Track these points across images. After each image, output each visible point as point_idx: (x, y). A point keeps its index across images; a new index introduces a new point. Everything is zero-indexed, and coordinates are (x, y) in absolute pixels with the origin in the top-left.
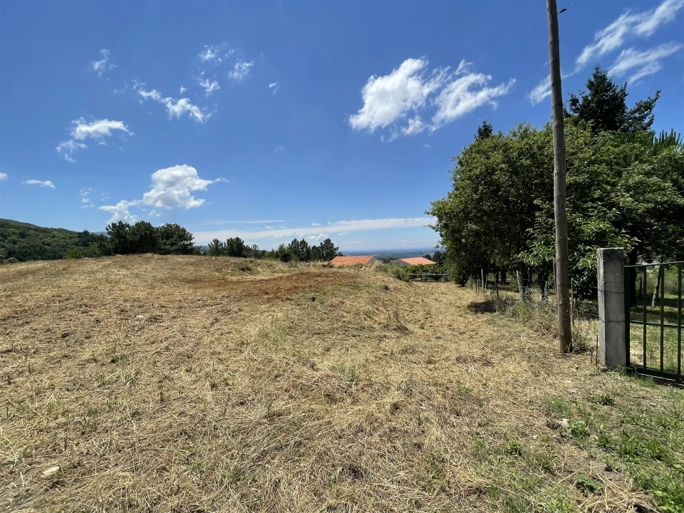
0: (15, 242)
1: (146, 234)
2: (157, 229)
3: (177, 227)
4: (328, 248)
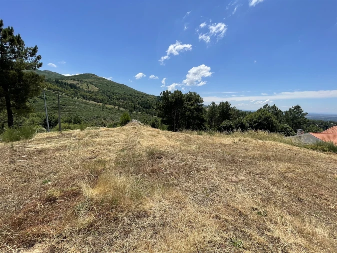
0: (141, 100)
1: (178, 98)
2: (184, 95)
3: (195, 94)
4: (297, 114)
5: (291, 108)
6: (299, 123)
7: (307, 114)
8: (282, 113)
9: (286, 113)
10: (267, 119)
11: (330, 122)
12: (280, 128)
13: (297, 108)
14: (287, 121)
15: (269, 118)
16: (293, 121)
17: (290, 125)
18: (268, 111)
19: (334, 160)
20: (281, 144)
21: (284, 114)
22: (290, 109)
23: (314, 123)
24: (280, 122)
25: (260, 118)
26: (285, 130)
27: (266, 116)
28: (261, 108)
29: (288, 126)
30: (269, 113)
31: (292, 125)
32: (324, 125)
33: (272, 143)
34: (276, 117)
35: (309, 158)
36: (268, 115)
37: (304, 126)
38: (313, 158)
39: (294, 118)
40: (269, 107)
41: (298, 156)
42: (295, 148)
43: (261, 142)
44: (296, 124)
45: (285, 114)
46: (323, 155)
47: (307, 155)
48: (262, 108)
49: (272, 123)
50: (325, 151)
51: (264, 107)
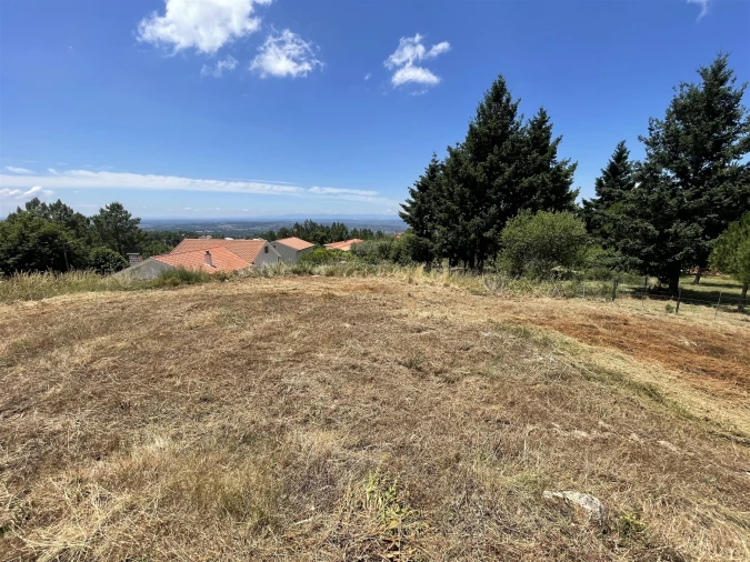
4: (120, 221)
5: (105, 208)
6: (130, 239)
7: (139, 220)
8: (88, 221)
9: (96, 219)
10: (48, 238)
11: (181, 233)
12: (92, 257)
13: (116, 208)
14: (105, 238)
15: (55, 236)
16: (117, 237)
17: (113, 248)
18: (46, 216)
19: (186, 296)
20: (91, 295)
21: (92, 223)
22: (102, 211)
23: (157, 237)
24: (89, 242)
25: (23, 238)
26: (104, 258)
27: (42, 230)
28: (19, 210)
29: (110, 250)
30: (50, 221)
31: (120, 246)
32: (173, 238)
33: (67, 298)
34: (73, 232)
35: (147, 307)
36: (47, 227)
37: (142, 245)
38: (155, 305)
39: (118, 230)
40: (44, 205)
41: (127, 311)
42: (123, 295)
43: (30, 304)
44: (124, 243)
45: (95, 222)
46: (171, 293)
47: (145, 302)
48: (24, 209)
49: (68, 247)
50: (176, 284)
51: (28, 206)
